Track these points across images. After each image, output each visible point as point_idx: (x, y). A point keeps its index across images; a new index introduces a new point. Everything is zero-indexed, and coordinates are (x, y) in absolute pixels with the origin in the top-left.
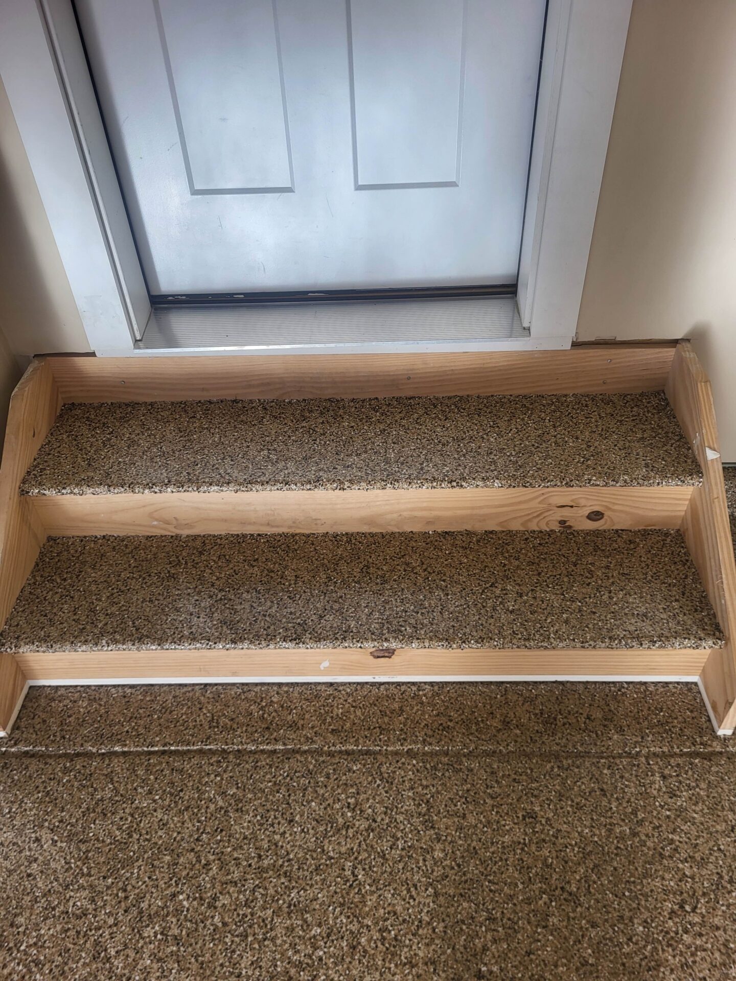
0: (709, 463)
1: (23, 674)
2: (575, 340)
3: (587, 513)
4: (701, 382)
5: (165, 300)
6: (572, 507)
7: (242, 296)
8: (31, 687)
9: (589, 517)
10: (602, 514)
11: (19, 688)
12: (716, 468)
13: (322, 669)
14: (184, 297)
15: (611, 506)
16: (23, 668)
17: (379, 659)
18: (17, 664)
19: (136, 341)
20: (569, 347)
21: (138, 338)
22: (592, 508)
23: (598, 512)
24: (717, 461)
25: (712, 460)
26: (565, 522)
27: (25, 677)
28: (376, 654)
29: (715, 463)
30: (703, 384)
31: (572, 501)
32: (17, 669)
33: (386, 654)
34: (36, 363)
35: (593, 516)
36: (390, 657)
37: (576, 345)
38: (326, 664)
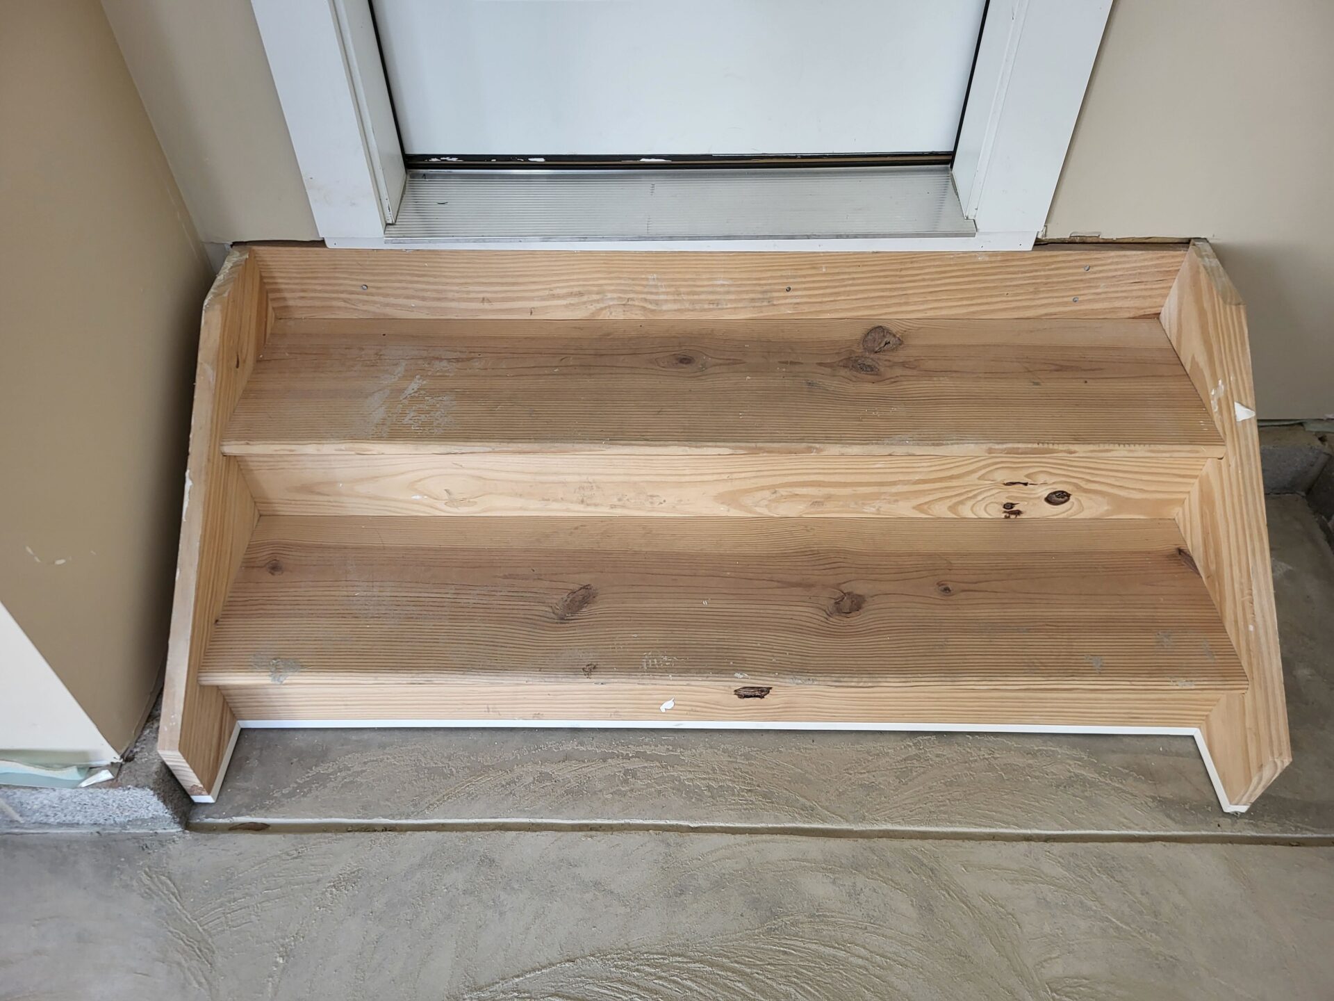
0: (1240, 425)
1: (231, 711)
2: (1040, 237)
3: (1046, 494)
4: (1230, 304)
5: (426, 162)
6: (1026, 484)
7: (542, 160)
8: (242, 730)
9: (1048, 500)
10: (1069, 496)
11: (227, 732)
12: (1249, 432)
13: (663, 711)
14: (454, 159)
15: (1083, 484)
16: (231, 705)
17: (746, 699)
18: (224, 699)
19: (388, 224)
20: (1029, 246)
21: (390, 222)
22: (1054, 486)
23: (1063, 492)
24: (1250, 423)
25: (1244, 421)
26: (1012, 505)
27: (235, 717)
28: (742, 693)
29: (1248, 426)
30: (1234, 307)
31: (1028, 476)
32: (223, 705)
33: (757, 693)
34: (235, 257)
35: (1054, 498)
36: (762, 697)
37: (1039, 243)
38: (669, 705)
